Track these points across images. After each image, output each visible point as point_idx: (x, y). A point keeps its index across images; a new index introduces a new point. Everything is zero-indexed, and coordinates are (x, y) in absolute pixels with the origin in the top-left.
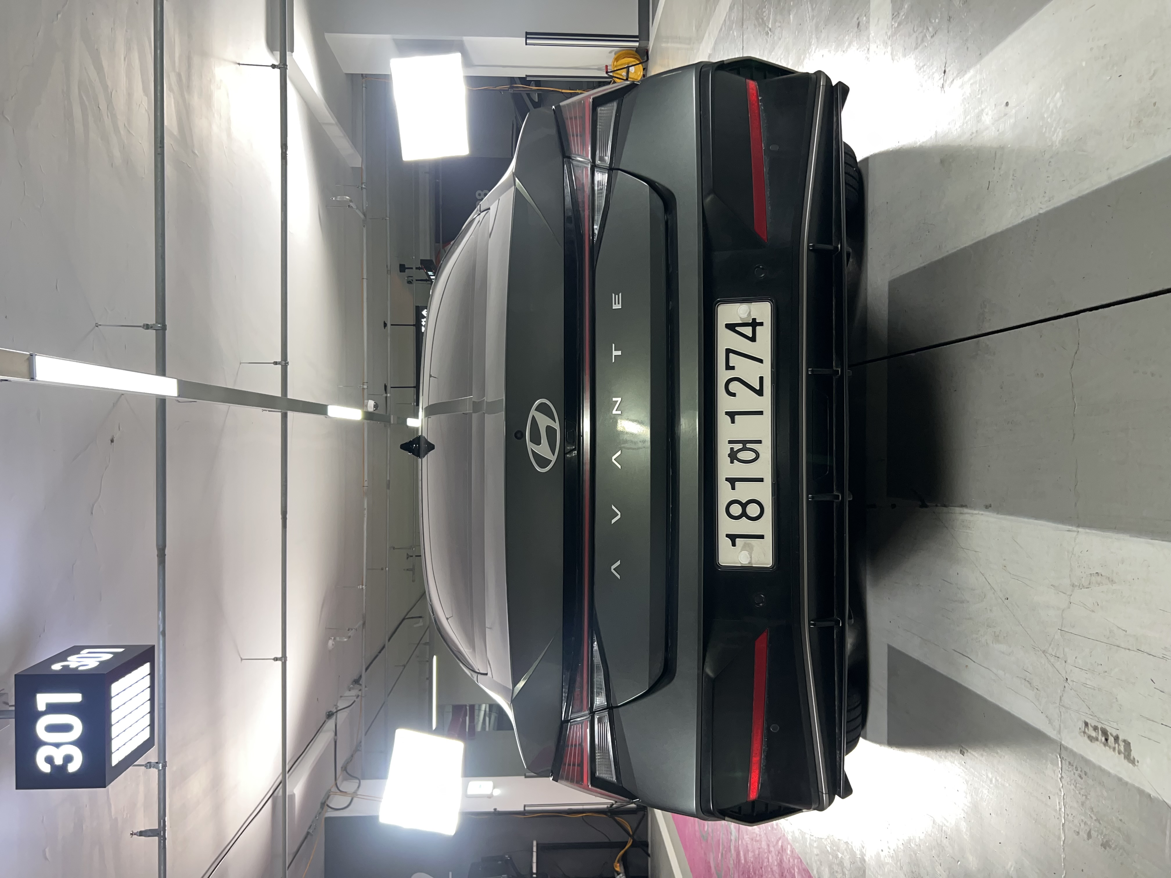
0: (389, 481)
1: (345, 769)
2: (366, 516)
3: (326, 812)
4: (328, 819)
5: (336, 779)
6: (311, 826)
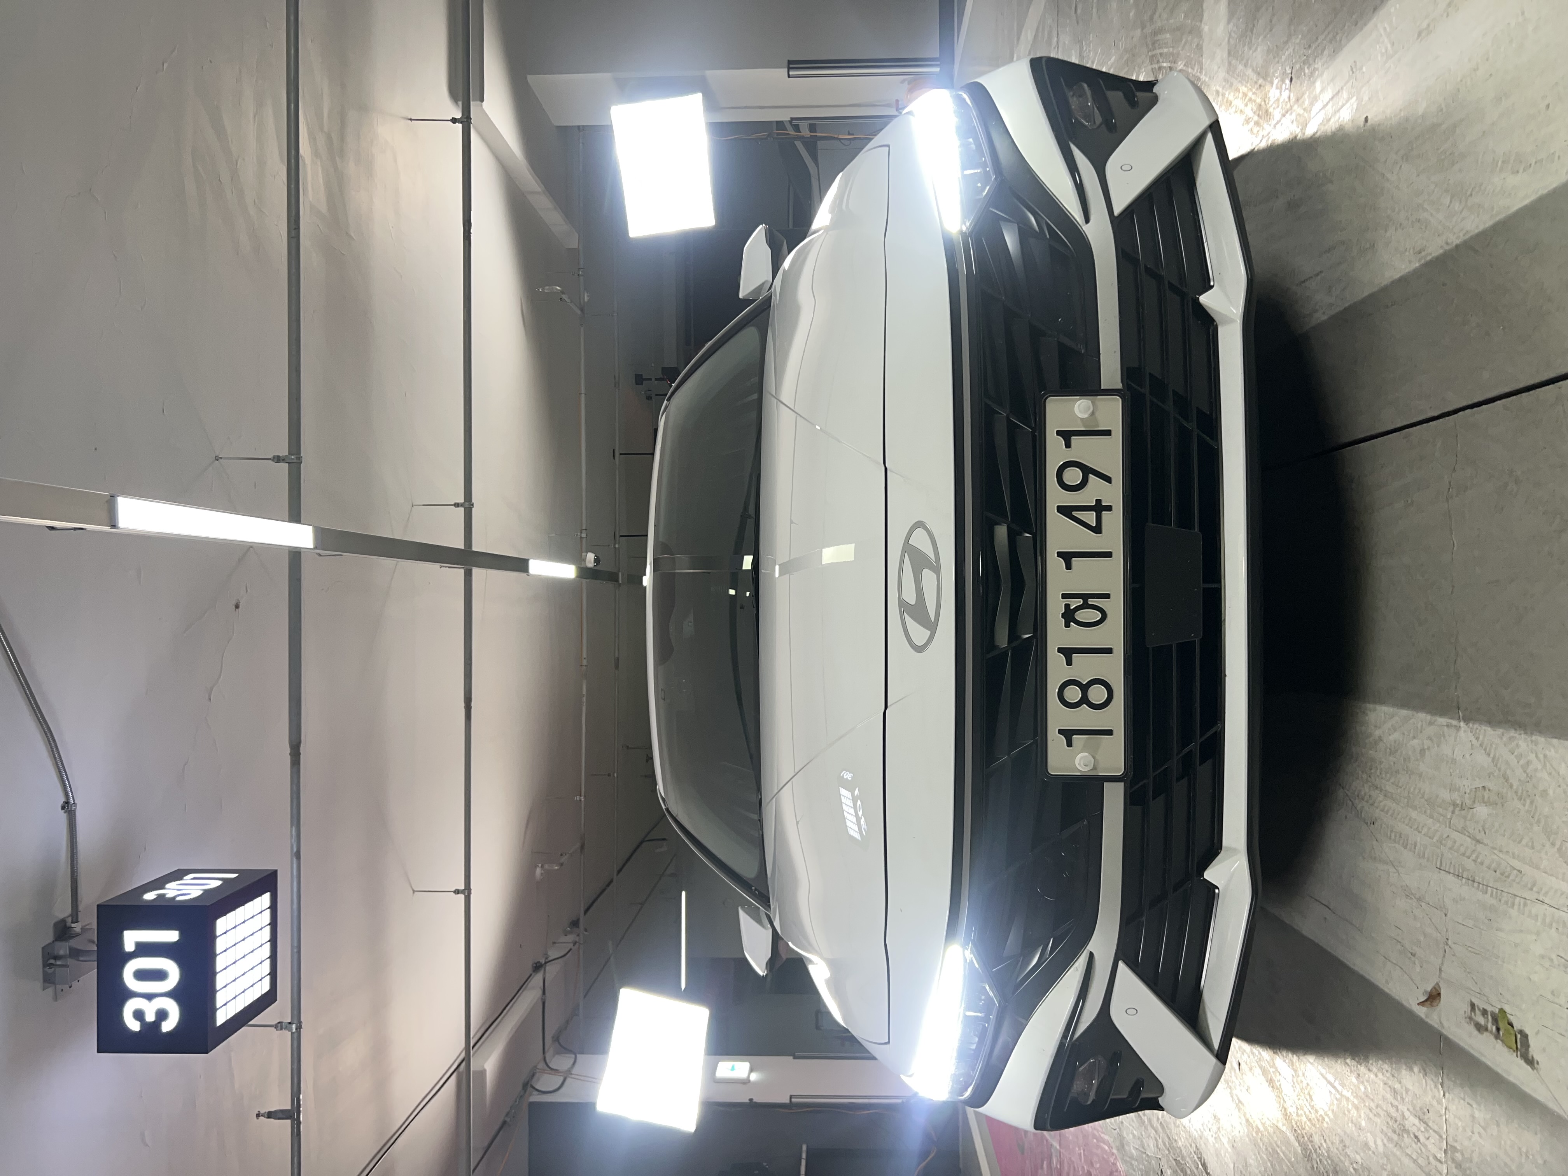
0: (618, 659)
1: (556, 1039)
2: (584, 704)
3: (531, 1095)
4: (532, 1105)
5: (544, 1052)
6: (508, 1113)
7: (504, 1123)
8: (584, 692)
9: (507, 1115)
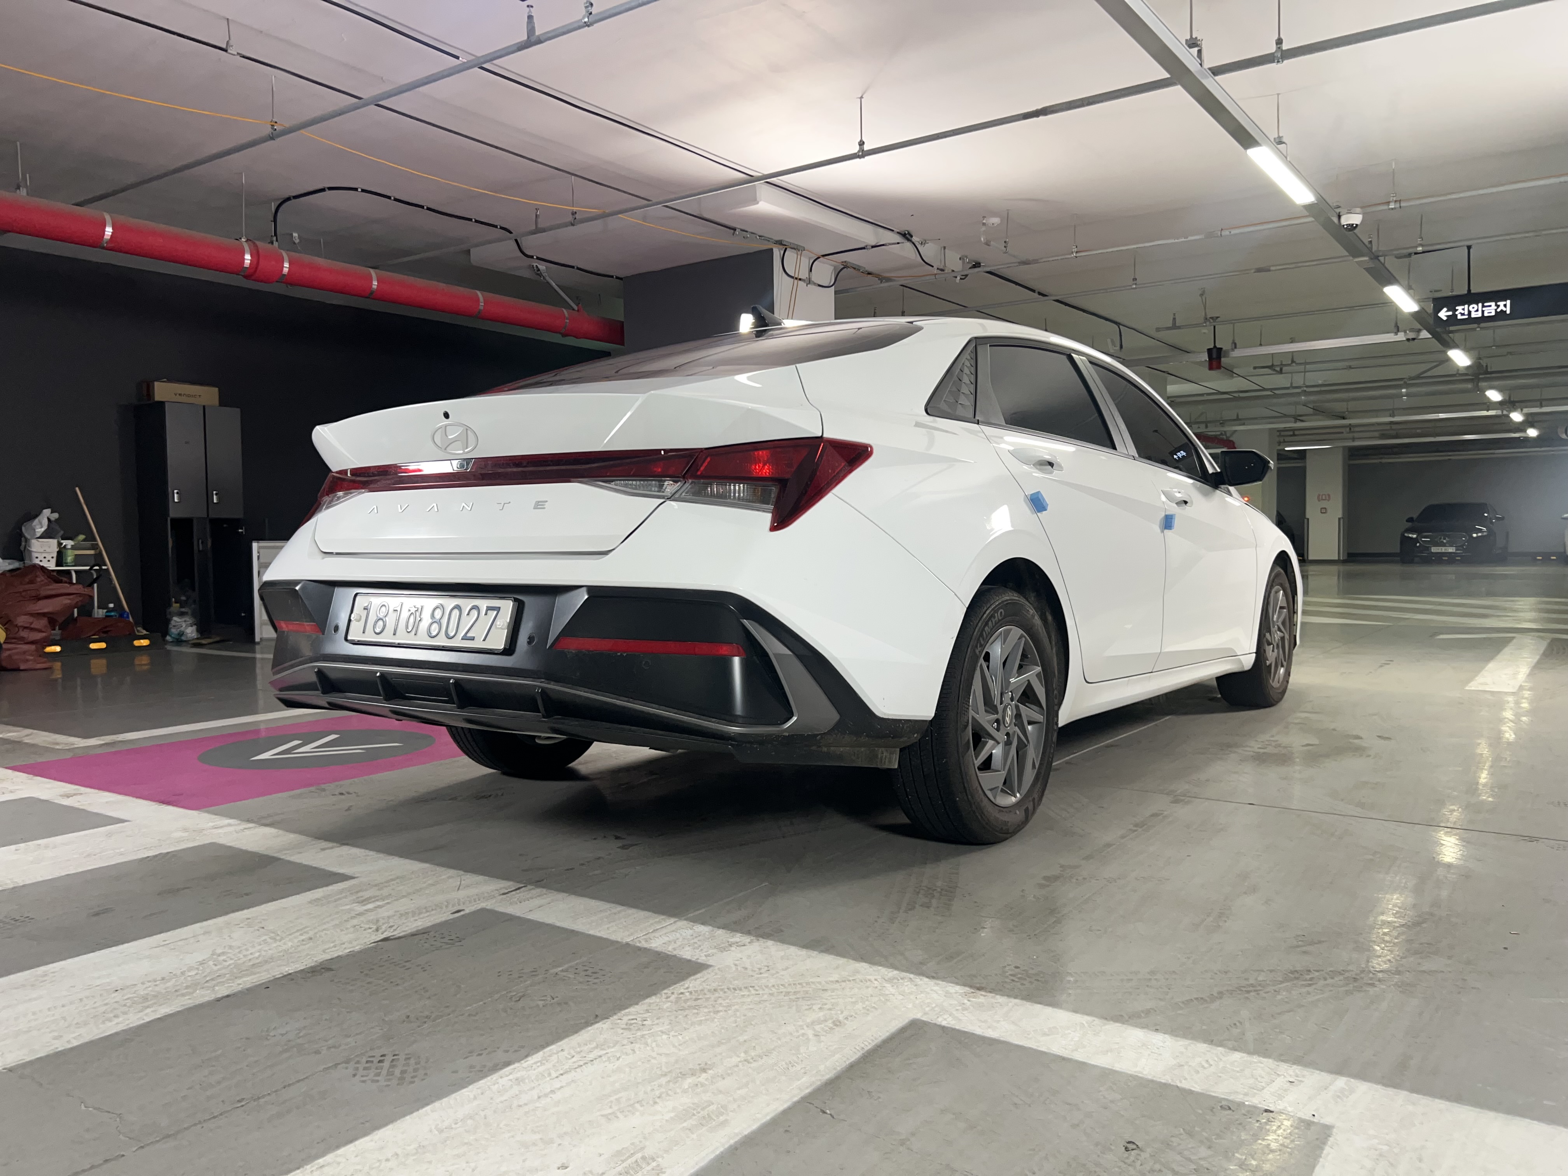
0: (1269, 271)
1: (846, 265)
2: (1176, 241)
3: (777, 250)
5: (824, 256)
6: (747, 232)
7: (735, 229)
8: (1190, 238)
9: (742, 230)
